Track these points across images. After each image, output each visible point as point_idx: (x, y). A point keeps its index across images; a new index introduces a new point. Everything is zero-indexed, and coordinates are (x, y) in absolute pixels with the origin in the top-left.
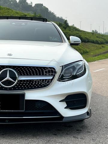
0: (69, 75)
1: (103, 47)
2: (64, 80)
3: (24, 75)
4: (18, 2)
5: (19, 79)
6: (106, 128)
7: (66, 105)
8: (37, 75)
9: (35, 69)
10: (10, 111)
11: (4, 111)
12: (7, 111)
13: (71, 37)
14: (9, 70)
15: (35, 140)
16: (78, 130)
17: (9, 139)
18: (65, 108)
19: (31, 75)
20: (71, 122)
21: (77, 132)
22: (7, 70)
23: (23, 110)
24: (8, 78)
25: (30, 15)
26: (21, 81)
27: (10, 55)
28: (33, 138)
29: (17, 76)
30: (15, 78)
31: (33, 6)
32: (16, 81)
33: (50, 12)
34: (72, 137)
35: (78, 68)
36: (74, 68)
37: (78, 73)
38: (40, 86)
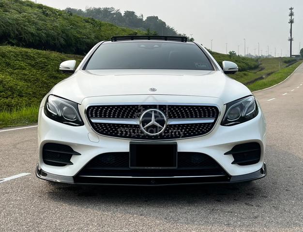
0: (236, 116)
1: (245, 74)
2: (229, 124)
3: (175, 117)
4: (123, 15)
5: (168, 124)
6: (286, 190)
7: (233, 160)
8: (192, 117)
9: (194, 109)
10: (157, 168)
11: (149, 168)
12: (153, 168)
13: (224, 63)
14: (154, 111)
15: (193, 208)
16: (248, 194)
17: (158, 207)
18: (232, 163)
19: (183, 117)
20: (241, 183)
21: (248, 196)
22: (152, 111)
23: (175, 166)
24: (153, 121)
25: (141, 32)
26: (171, 126)
27: (153, 90)
28: (189, 206)
29: (165, 119)
30: (162, 122)
31: (144, 20)
32: (165, 126)
33: (168, 27)
34: (243, 204)
35: (248, 105)
36: (242, 107)
37: (248, 113)
38: (197, 133)
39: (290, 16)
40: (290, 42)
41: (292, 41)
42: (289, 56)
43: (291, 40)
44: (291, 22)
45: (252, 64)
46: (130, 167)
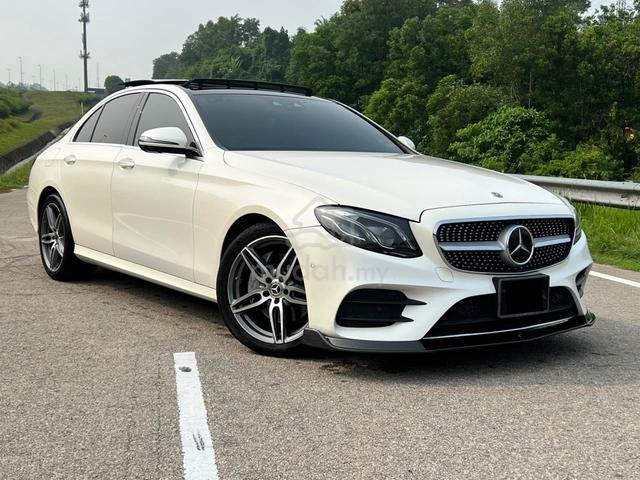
3: (538, 236)
8: (553, 234)
14: (521, 228)
19: (546, 235)
22: (518, 228)
24: (521, 245)
26: (536, 249)
29: (533, 240)
39: (81, 6)
40: (83, 61)
41: (88, 60)
42: (83, 90)
43: (85, 57)
44: (85, 19)
45: (17, 102)
46: (499, 315)
